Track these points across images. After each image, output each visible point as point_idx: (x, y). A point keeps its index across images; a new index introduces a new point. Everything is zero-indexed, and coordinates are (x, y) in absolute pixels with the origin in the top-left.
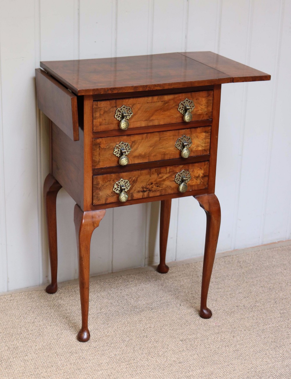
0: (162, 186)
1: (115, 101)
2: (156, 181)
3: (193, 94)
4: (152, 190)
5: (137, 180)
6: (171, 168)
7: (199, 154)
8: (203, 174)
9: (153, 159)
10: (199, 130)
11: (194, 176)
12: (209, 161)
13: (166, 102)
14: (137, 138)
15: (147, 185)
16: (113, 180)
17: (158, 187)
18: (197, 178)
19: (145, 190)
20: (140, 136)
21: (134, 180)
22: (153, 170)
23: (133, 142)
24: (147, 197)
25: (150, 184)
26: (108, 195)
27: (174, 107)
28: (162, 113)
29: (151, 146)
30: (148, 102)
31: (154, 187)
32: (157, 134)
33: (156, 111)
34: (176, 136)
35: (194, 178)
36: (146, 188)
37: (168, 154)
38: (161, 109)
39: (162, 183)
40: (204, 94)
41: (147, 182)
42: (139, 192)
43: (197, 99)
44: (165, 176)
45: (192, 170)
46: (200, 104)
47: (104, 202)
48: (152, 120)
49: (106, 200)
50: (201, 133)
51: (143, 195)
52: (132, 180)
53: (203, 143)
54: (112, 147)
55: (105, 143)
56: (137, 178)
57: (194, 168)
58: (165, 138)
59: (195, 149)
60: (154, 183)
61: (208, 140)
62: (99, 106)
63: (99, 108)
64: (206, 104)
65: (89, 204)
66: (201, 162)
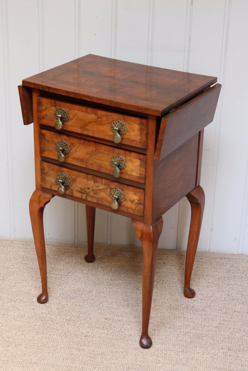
0: (98, 195)
1: (54, 101)
2: (92, 187)
3: (126, 117)
4: (89, 195)
5: (76, 180)
6: (107, 181)
7: (134, 179)
8: (138, 200)
9: (90, 167)
10: (133, 154)
11: (129, 199)
12: (144, 189)
13: (99, 117)
14: (75, 140)
15: (84, 188)
16: (56, 171)
17: (95, 195)
18: (132, 202)
19: (83, 192)
20: (78, 139)
21: (74, 178)
22: (90, 177)
23: (72, 144)
24: (85, 199)
25: (87, 188)
26: (52, 182)
27: (107, 124)
28: (96, 126)
29: (87, 154)
30: (83, 111)
31: (91, 192)
32: (93, 143)
33: (91, 122)
34: (110, 152)
35: (128, 201)
36: (84, 191)
37: (103, 167)
38: (94, 122)
39: (98, 192)
40: (137, 120)
41: (85, 185)
43: (129, 123)
44: (101, 187)
45: (127, 191)
46: (134, 130)
47: (49, 188)
48: (87, 130)
49: (51, 186)
50: (136, 159)
51: (82, 196)
52: (71, 178)
53: (137, 169)
54: (54, 142)
55: (49, 135)
56: (76, 178)
57: (128, 191)
58: (101, 151)
59: (130, 172)
60: (91, 189)
61: (143, 169)
62: (41, 101)
63: (41, 103)
64: (139, 132)
65: (39, 185)
66: (136, 187)
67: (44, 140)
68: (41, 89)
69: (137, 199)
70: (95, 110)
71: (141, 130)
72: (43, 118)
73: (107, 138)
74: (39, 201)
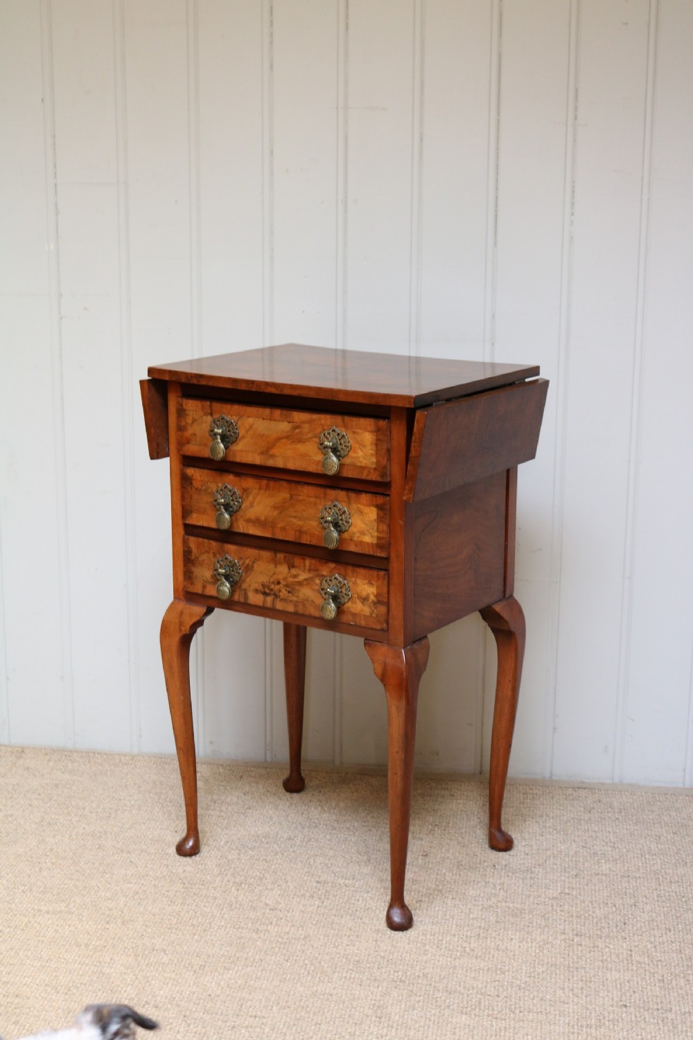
0: (298, 595)
1: (209, 403)
2: (285, 579)
3: (347, 419)
4: (280, 597)
5: (252, 567)
6: (313, 561)
7: (366, 551)
8: (376, 596)
9: (280, 536)
10: (364, 497)
11: (358, 594)
12: (387, 570)
13: (297, 426)
14: (251, 483)
15: (269, 582)
16: (214, 553)
17: (290, 594)
18: (364, 600)
19: (267, 591)
20: (257, 480)
21: (248, 565)
22: (280, 556)
23: (245, 490)
24: (272, 607)
25: (276, 582)
26: (206, 577)
27: (311, 438)
28: (291, 446)
29: (275, 508)
30: (265, 417)
31: (284, 590)
32: (285, 484)
33: (280, 439)
34: (320, 498)
35: (357, 599)
36: (269, 588)
37: (306, 533)
38: (287, 437)
39: (297, 587)
40: (368, 423)
41: (271, 577)
42: (256, 591)
43: (354, 432)
44: (303, 576)
45: (353, 579)
46: (363, 445)
47: (200, 591)
48: (272, 456)
49: (204, 587)
50: (368, 506)
51: (264, 601)
52: (243, 564)
53: (373, 529)
54: (210, 491)
55: (199, 478)
56: (253, 562)
57: (357, 578)
58: (301, 498)
59: (358, 537)
60: (283, 583)
61: (384, 527)
62: (185, 407)
63: (185, 410)
64: (374, 447)
65: (181, 588)
66: (371, 568)
67: (190, 489)
68: (183, 380)
69: (373, 593)
70: (289, 413)
71: (377, 443)
72: (189, 441)
73: (313, 469)
74: (180, 622)
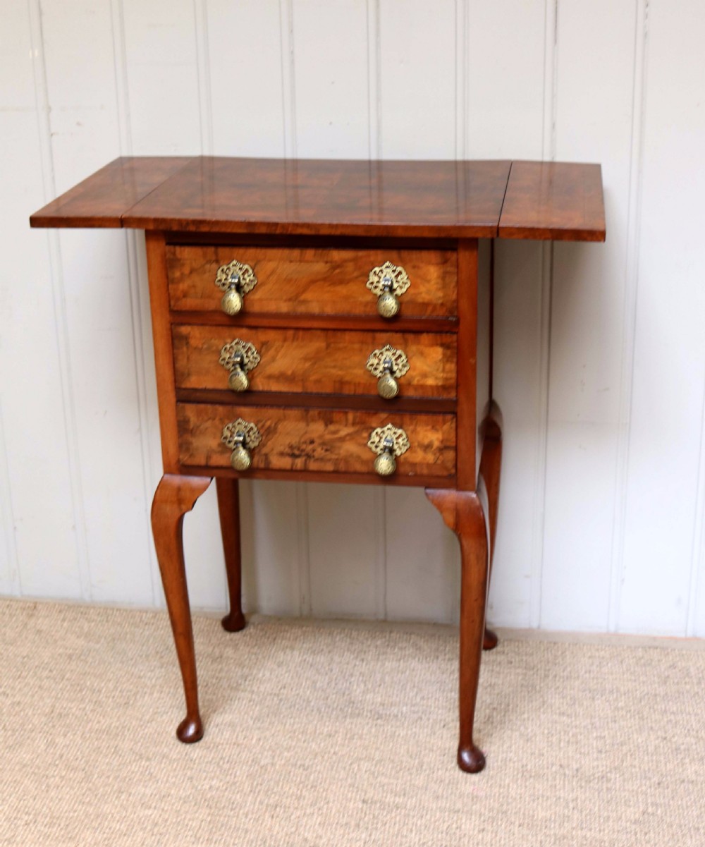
0: (337, 452)
1: (214, 249)
2: (321, 437)
3: (405, 254)
4: (314, 456)
5: (275, 429)
6: (358, 414)
7: (430, 395)
8: (442, 442)
9: (313, 388)
10: (425, 338)
11: (419, 442)
12: (455, 413)
13: (336, 266)
14: (271, 335)
15: (300, 443)
16: (221, 419)
17: (328, 453)
18: (427, 447)
19: (297, 452)
20: (279, 332)
21: (269, 427)
22: (314, 413)
23: (265, 343)
24: (303, 468)
25: (308, 442)
26: (211, 447)
27: (357, 277)
28: (329, 288)
29: (306, 359)
30: (294, 260)
31: (319, 450)
32: (319, 332)
33: (313, 282)
34: (366, 344)
35: (418, 448)
36: (299, 449)
37: (348, 383)
38: (325, 279)
39: (338, 444)
40: (433, 256)
41: (302, 436)
42: (282, 454)
43: (414, 267)
44: (344, 431)
45: (411, 428)
46: (425, 280)
47: (202, 462)
48: (304, 302)
49: (208, 458)
50: (431, 346)
51: (293, 464)
52: (263, 426)
53: (438, 370)
54: (214, 348)
55: (198, 336)
56: (276, 424)
57: (416, 425)
58: (341, 345)
59: (419, 381)
60: (318, 441)
61: (451, 366)
62: (179, 256)
63: (179, 260)
64: (440, 281)
65: (173, 461)
66: (435, 413)
67: (185, 349)
68: (175, 228)
69: (438, 439)
70: (325, 252)
71: (443, 277)
72: (185, 295)
73: (359, 311)
74: (179, 500)
